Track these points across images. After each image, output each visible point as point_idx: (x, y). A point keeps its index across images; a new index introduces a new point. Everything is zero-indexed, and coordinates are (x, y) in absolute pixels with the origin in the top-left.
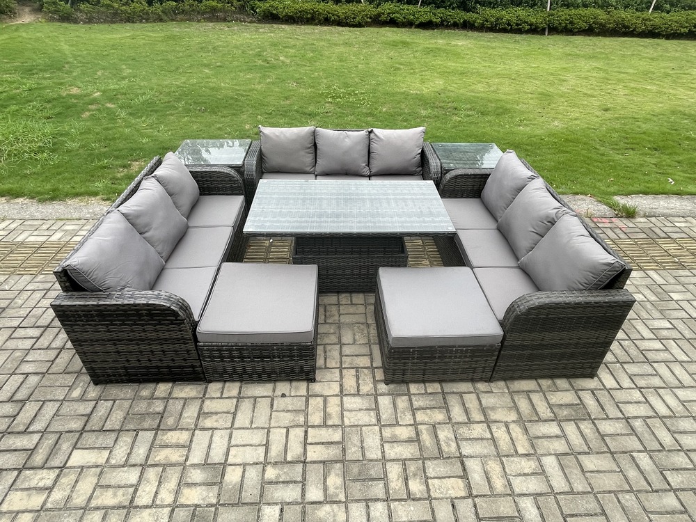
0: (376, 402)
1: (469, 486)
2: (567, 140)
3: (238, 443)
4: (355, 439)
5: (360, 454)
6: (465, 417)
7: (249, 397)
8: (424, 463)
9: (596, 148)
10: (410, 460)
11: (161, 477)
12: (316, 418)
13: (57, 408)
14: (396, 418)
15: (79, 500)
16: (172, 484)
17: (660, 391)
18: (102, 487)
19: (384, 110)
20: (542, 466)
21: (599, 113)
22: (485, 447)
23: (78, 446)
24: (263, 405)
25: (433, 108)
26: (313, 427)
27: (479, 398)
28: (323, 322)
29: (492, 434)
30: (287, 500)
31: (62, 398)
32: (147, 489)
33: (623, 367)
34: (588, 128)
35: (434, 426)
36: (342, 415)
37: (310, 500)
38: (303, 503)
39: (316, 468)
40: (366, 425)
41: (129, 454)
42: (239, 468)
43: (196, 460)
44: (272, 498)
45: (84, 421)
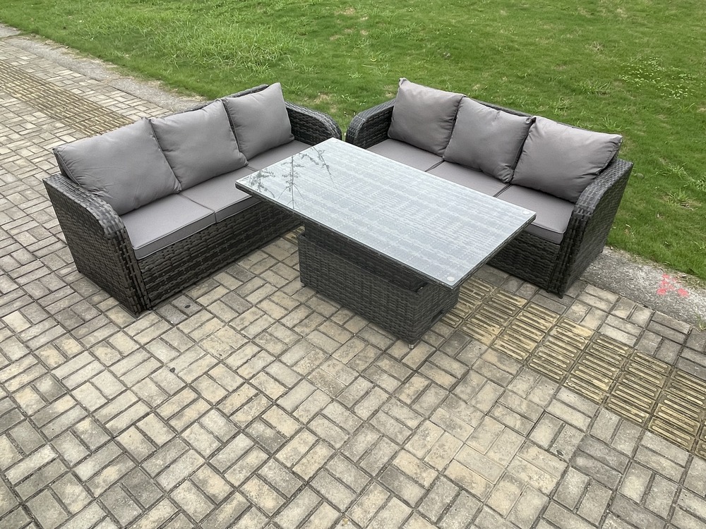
0: (233, 437)
3: (96, 383)
5: (157, 471)
7: (148, 352)
10: (187, 515)
11: (30, 368)
12: (166, 411)
13: (44, 275)
14: (230, 467)
16: (28, 378)
23: (22, 309)
24: (151, 366)
26: (157, 414)
30: (65, 457)
35: (250, 507)
36: (192, 424)
37: (77, 472)
38: (71, 469)
39: (113, 450)
40: (196, 450)
41: (35, 337)
42: (72, 403)
43: (59, 373)
44: (60, 445)
45: (45, 294)
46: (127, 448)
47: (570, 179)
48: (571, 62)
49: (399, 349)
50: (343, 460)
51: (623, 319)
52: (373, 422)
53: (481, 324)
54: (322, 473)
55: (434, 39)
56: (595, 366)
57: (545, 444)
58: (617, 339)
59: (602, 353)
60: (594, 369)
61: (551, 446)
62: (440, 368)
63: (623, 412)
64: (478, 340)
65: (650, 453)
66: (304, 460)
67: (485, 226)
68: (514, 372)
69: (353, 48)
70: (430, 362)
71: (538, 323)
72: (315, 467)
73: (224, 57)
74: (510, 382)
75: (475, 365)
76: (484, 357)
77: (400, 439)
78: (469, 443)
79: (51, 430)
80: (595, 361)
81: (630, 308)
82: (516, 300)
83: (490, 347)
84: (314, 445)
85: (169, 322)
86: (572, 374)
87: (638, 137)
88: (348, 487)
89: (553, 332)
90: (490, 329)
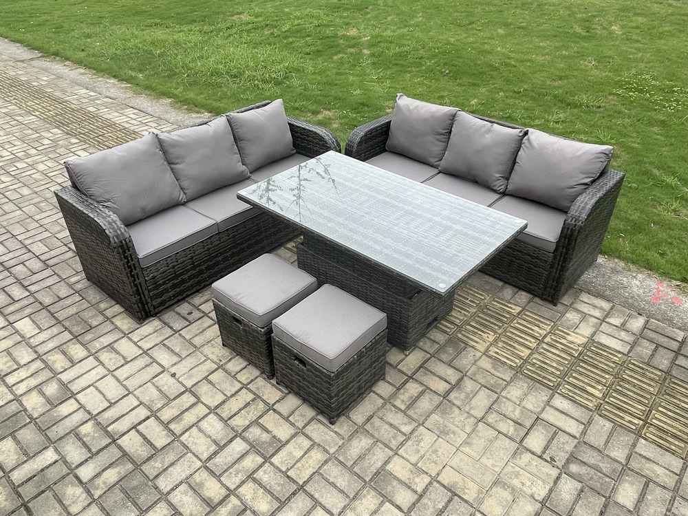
0: (231, 440)
3: (100, 388)
5: (155, 474)
7: (151, 357)
11: (36, 372)
12: (166, 415)
14: (226, 471)
16: (35, 382)
18: (8, 352)
23: (32, 316)
24: (153, 371)
26: (157, 418)
30: (67, 459)
31: (65, 278)
32: (21, 374)
35: (245, 510)
36: (190, 428)
37: (78, 474)
38: (72, 471)
39: (114, 453)
40: (193, 454)
41: (44, 342)
42: (76, 406)
43: (65, 377)
44: (63, 447)
45: (54, 301)
46: (127, 451)
47: (563, 189)
48: (567, 77)
49: (394, 356)
50: (337, 465)
51: (617, 326)
52: (368, 427)
53: (476, 331)
54: (317, 477)
55: (434, 56)
56: (589, 373)
57: (538, 451)
58: (611, 346)
59: (597, 360)
60: (588, 376)
61: (544, 452)
62: (434, 374)
63: (616, 419)
64: (473, 347)
65: (644, 461)
66: (299, 465)
67: (477, 235)
68: (508, 379)
69: (356, 66)
70: (426, 368)
71: (532, 330)
72: (311, 471)
73: (232, 75)
74: (504, 389)
75: (470, 372)
76: (478, 363)
77: (394, 444)
78: (462, 449)
79: (55, 433)
80: (589, 368)
81: (624, 315)
82: (511, 308)
83: (484, 354)
84: (309, 450)
85: (171, 328)
86: (565, 381)
87: (632, 148)
88: (342, 491)
89: (548, 340)
90: (485, 336)
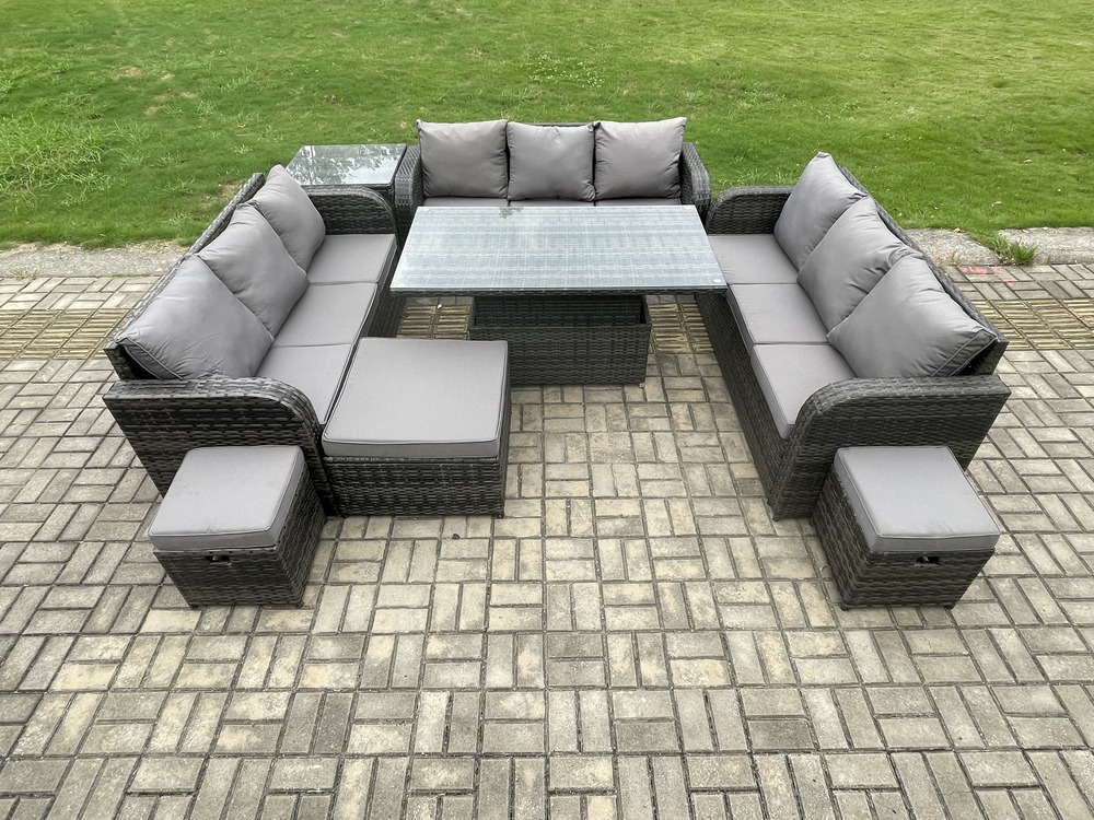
0: (596, 548)
1: (732, 672)
2: (927, 138)
3: (388, 604)
4: (563, 601)
5: (569, 623)
6: (732, 572)
7: (403, 539)
8: (664, 637)
9: (976, 151)
10: (644, 631)
11: (275, 649)
12: (504, 570)
13: (123, 552)
14: (626, 571)
15: (160, 678)
16: (291, 659)
17: (1044, 537)
18: (191, 661)
19: (625, 92)
20: (846, 645)
21: (987, 92)
22: (761, 616)
23: (155, 605)
24: (427, 548)
25: (705, 88)
26: (499, 582)
27: (754, 545)
28: (518, 430)
29: (771, 596)
30: (459, 685)
31: (131, 538)
32: (256, 666)
33: (988, 500)
34: (965, 116)
35: (683, 585)
36: (543, 565)
38: (482, 689)
39: (501, 641)
40: (579, 582)
42: (388, 640)
43: (325, 627)
44: (437, 681)
46: (512, 629)
48: (470, 74)
49: (634, 394)
50: (702, 501)
52: (686, 459)
53: (667, 339)
54: (700, 520)
62: (680, 390)
64: (680, 353)
66: (675, 522)
70: (669, 389)
72: (689, 520)
77: (719, 458)
83: (694, 353)
84: (667, 507)
88: (729, 516)
90: (678, 339)
